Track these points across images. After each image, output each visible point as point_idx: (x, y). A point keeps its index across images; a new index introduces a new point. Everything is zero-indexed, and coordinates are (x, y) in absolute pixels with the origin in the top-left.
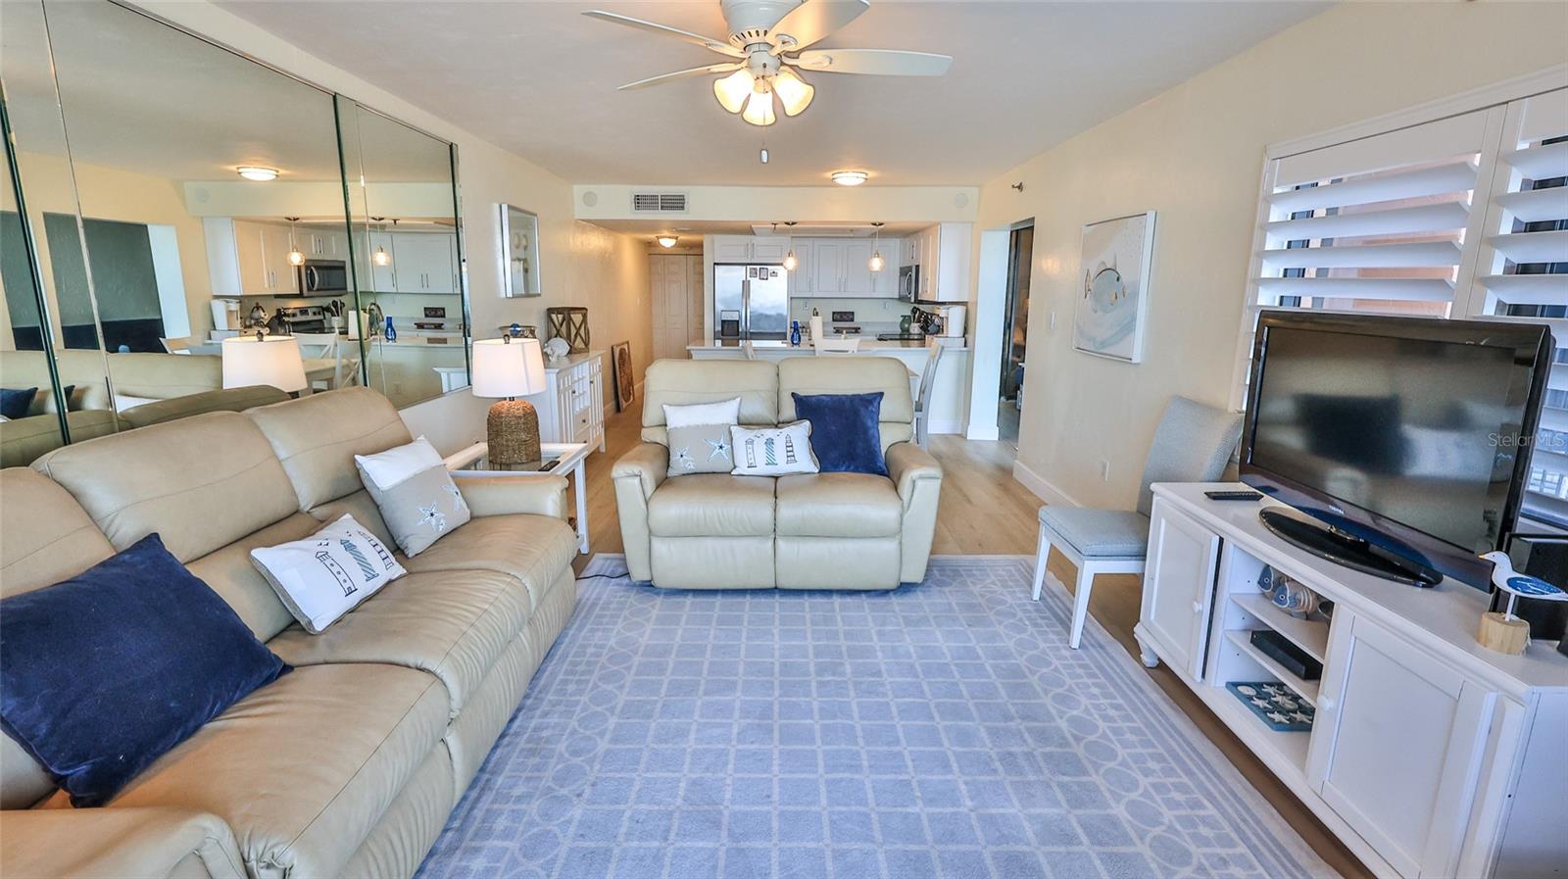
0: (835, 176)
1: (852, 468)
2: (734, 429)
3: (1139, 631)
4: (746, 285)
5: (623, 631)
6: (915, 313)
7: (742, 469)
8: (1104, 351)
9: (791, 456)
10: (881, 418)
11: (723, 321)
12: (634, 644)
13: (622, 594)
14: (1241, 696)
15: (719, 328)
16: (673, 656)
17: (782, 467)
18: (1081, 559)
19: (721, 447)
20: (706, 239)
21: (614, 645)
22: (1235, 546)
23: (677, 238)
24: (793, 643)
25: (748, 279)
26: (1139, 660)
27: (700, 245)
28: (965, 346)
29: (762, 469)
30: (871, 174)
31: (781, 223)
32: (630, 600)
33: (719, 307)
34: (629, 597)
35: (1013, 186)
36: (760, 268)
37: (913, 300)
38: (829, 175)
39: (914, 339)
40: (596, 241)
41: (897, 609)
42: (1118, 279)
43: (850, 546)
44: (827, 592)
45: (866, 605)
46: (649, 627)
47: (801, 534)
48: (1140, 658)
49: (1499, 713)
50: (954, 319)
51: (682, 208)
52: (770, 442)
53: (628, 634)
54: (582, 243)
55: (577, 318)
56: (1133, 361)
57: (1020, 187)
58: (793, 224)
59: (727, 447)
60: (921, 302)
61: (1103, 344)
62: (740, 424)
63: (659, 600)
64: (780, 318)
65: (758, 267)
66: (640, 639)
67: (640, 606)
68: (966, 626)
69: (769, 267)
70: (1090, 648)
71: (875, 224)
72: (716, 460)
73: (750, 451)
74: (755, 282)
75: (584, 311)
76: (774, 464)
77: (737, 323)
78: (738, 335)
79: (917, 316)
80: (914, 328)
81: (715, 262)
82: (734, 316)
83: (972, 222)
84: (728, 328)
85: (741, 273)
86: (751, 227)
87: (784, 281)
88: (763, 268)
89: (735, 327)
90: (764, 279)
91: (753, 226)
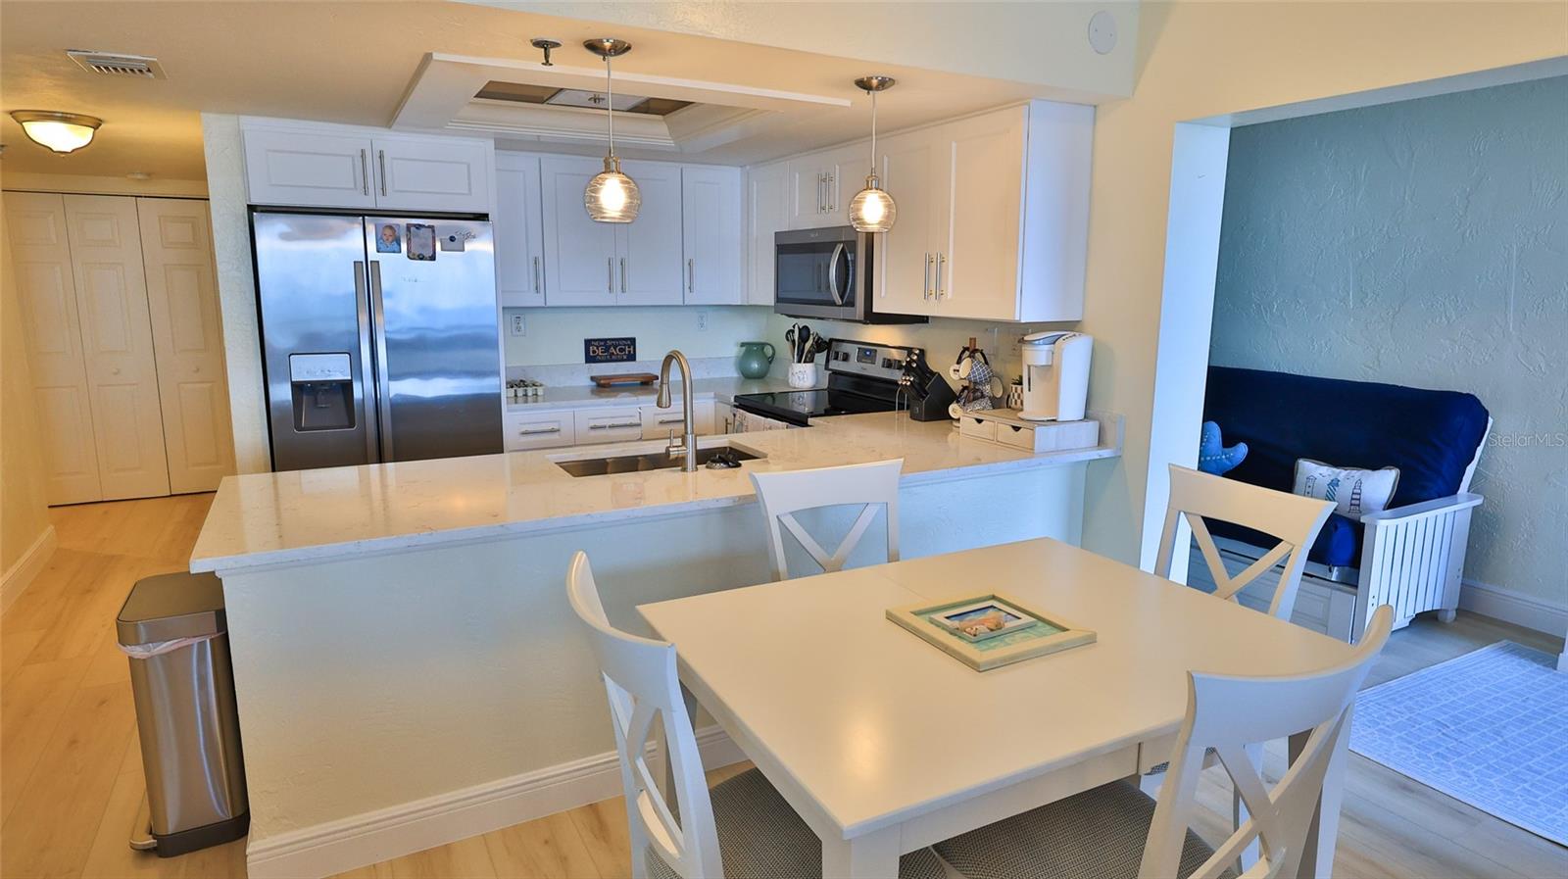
4: (367, 273)
11: (299, 388)
23: (96, 124)
28: (1100, 443)
36: (417, 231)
37: (860, 313)
50: (1068, 374)
65: (403, 222)
74: (395, 267)
77: (346, 387)
78: (352, 425)
79: (808, 345)
80: (804, 377)
81: (254, 201)
82: (333, 368)
83: (1095, 107)
84: (316, 402)
85: (351, 242)
86: (428, 58)
87: (487, 268)
88: (419, 227)
89: (339, 398)
90: (422, 258)
91: (436, 56)
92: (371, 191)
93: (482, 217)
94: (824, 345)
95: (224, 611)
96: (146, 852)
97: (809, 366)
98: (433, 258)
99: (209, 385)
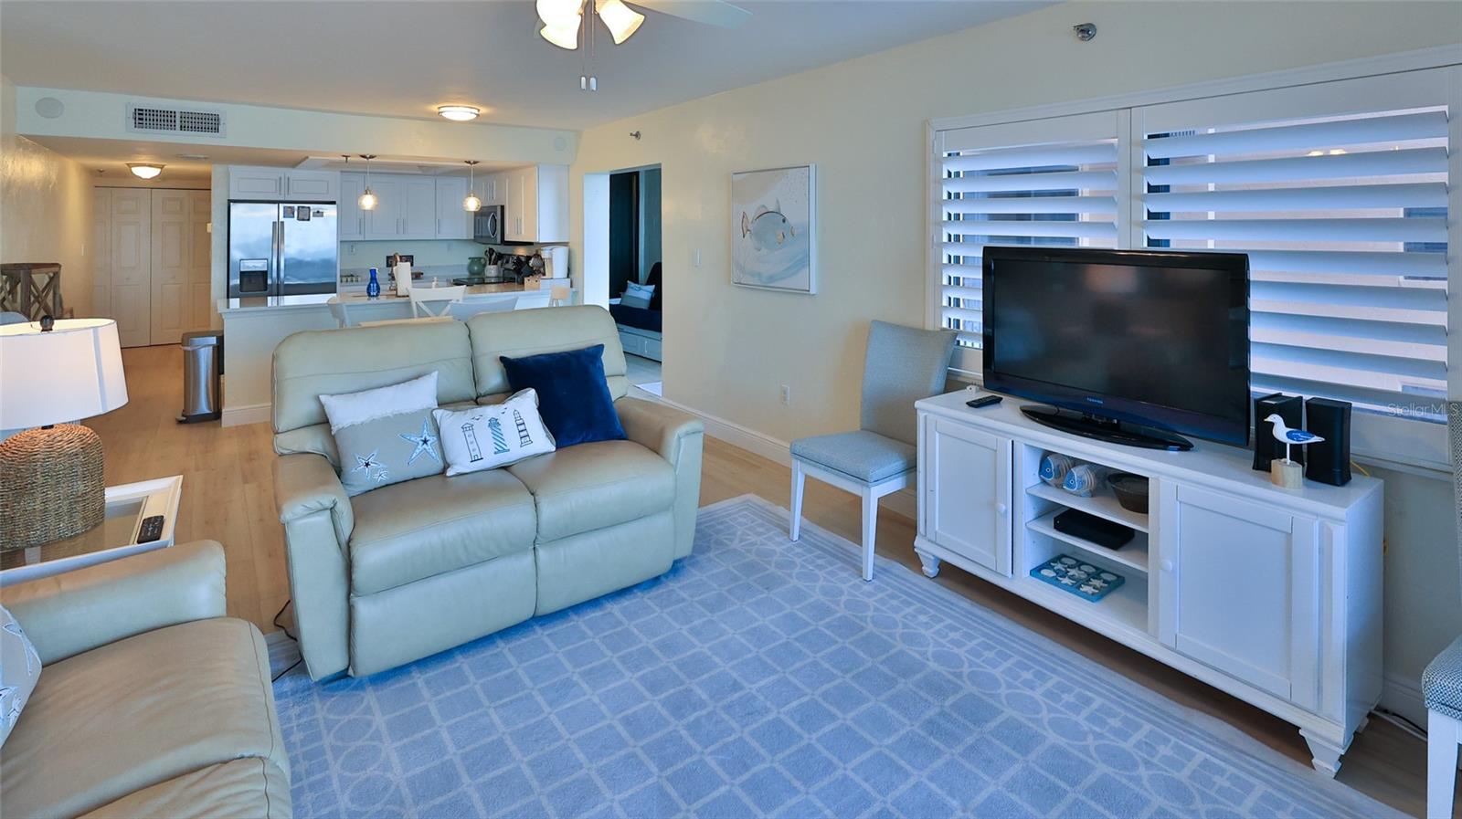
0: (442, 110)
1: (589, 438)
2: (439, 413)
3: (920, 543)
4: (278, 228)
5: (348, 774)
6: (491, 255)
7: (461, 464)
8: (771, 285)
9: (524, 436)
10: (606, 374)
11: (242, 274)
12: (386, 789)
13: (297, 710)
14: (1044, 579)
15: (235, 281)
16: (466, 779)
17: (515, 451)
18: (867, 486)
19: (425, 442)
20: (217, 171)
21: (354, 807)
22: (1026, 445)
23: (162, 167)
24: (611, 686)
25: (282, 219)
26: (921, 572)
27: (207, 178)
28: (571, 286)
29: (491, 459)
30: (483, 110)
31: (355, 156)
32: (319, 716)
33: (236, 255)
34: (314, 711)
35: (631, 134)
36: (302, 209)
37: (499, 241)
38: (434, 108)
39: (492, 283)
40: (32, 168)
41: (684, 595)
42: (784, 221)
43: (620, 532)
44: (594, 602)
45: (650, 603)
46: (389, 749)
47: (568, 534)
48: (922, 571)
49: (1326, 537)
50: (557, 261)
51: (217, 130)
52: (494, 424)
53: (362, 775)
54: (22, 169)
55: (41, 279)
56: (811, 292)
57: (637, 135)
58: (372, 157)
59: (432, 439)
60: (504, 243)
61: (772, 278)
62: (441, 405)
63: (370, 696)
64: (327, 265)
65: (296, 206)
66: (389, 775)
67: (346, 718)
68: (766, 591)
69: (311, 206)
70: (879, 575)
71: (469, 162)
72: (423, 460)
73: (472, 439)
74: (291, 225)
75: (56, 269)
76: (504, 450)
77: (264, 274)
78: (266, 290)
79: (493, 257)
80: (492, 271)
81: (231, 198)
82: (259, 265)
83: (568, 166)
84: (250, 281)
85: (271, 212)
86: (307, 158)
87: (334, 223)
88: (303, 207)
89: (261, 279)
90: (303, 220)
91: (310, 157)
92: (283, 193)
93: (334, 203)
94: (500, 256)
95: (223, 337)
96: (180, 422)
97: (495, 266)
98: (309, 220)
99: (178, 286)
